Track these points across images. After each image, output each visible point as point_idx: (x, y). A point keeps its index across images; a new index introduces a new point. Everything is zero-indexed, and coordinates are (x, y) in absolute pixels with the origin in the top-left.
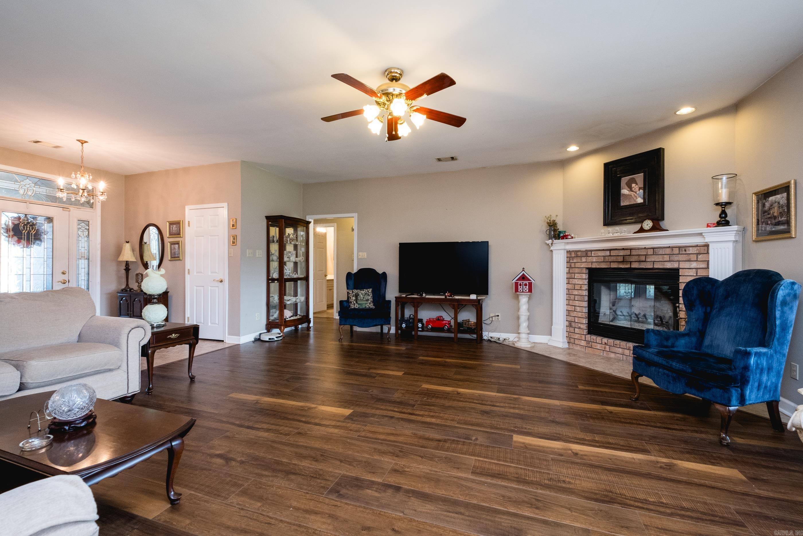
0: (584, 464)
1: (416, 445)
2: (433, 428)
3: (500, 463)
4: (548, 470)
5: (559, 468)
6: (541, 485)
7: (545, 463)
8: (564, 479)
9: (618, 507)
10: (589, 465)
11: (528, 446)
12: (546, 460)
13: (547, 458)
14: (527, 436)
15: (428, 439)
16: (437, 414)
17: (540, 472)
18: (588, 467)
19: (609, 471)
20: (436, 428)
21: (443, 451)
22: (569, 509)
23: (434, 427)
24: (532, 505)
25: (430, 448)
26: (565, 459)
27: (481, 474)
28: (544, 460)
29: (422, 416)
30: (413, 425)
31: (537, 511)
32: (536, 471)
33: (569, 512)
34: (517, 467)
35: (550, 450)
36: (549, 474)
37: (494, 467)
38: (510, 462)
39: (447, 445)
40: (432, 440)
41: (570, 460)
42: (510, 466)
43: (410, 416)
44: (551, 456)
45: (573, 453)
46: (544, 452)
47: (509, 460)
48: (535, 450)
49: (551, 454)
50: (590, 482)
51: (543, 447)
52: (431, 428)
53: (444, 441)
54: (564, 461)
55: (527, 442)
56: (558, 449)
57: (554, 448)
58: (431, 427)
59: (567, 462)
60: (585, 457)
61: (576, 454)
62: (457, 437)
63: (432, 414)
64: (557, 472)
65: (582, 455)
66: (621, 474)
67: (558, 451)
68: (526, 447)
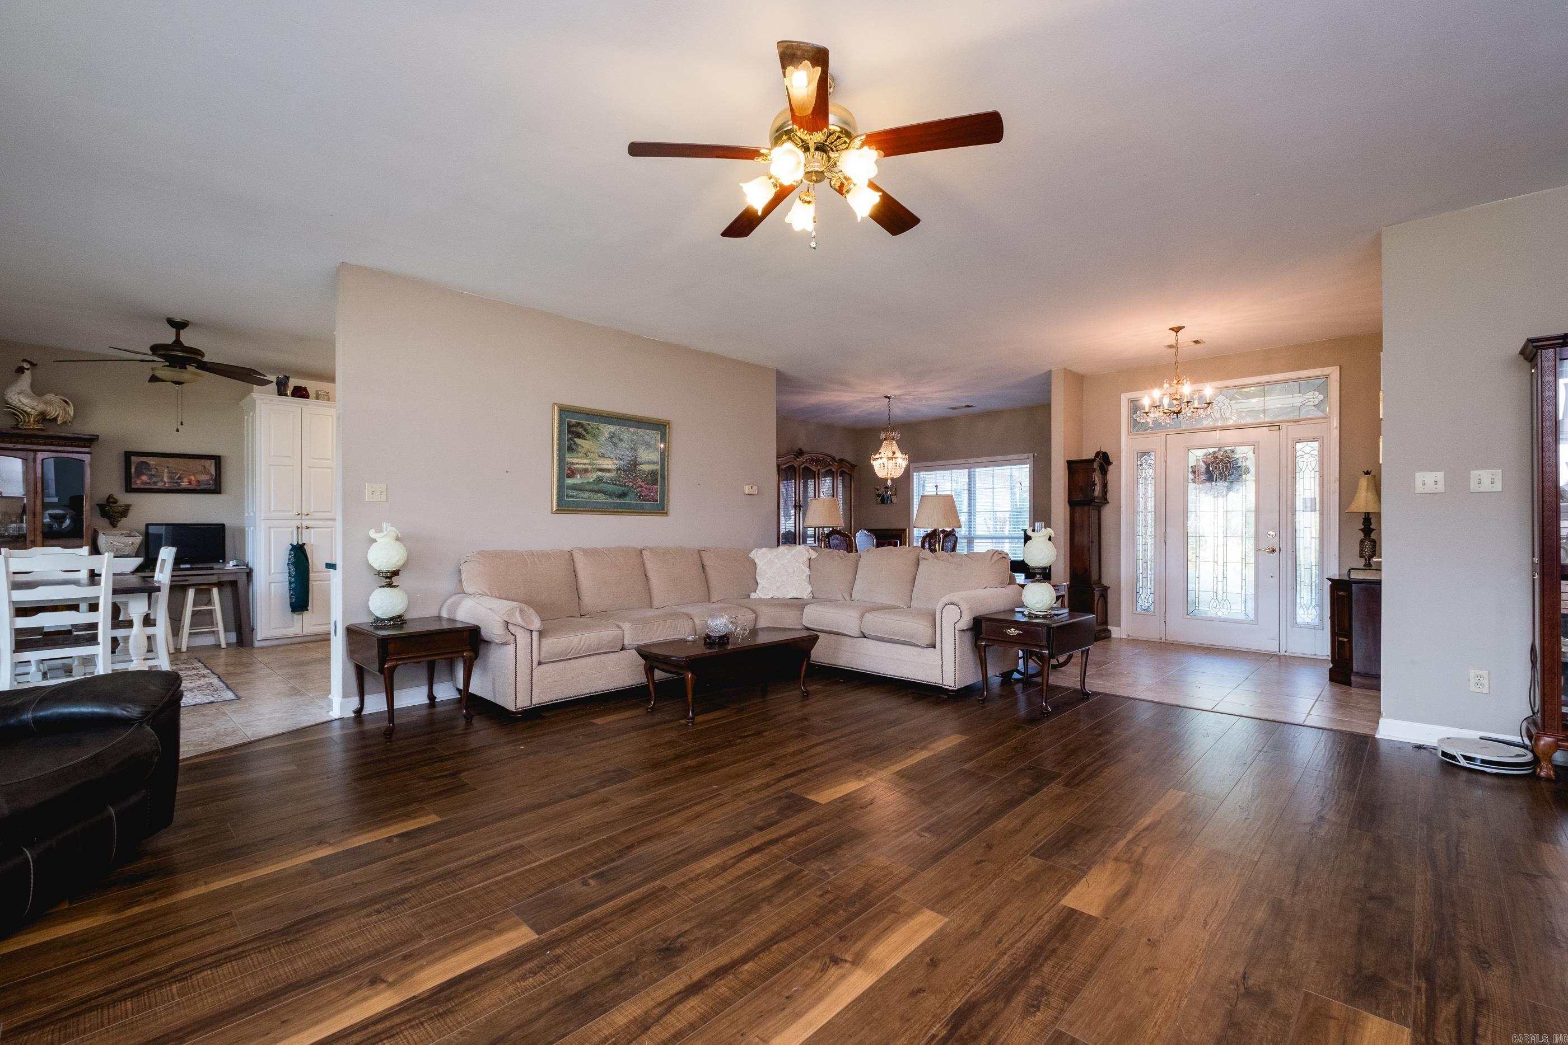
0: (349, 967)
3: (501, 877)
4: (417, 913)
5: (398, 927)
6: (414, 887)
7: (429, 921)
8: (380, 916)
9: (275, 927)
10: (337, 973)
11: (486, 931)
12: (431, 927)
13: (431, 931)
14: (509, 953)
17: (427, 902)
18: (339, 966)
19: (290, 985)
22: (356, 884)
24: (413, 862)
26: (395, 954)
27: (510, 851)
28: (435, 925)
31: (400, 861)
32: (435, 900)
33: (355, 882)
34: (469, 886)
35: (437, 954)
36: (411, 908)
37: (504, 867)
38: (488, 887)
41: (384, 959)
42: (481, 882)
43: (749, 846)
44: (426, 942)
45: (383, 981)
46: (446, 941)
47: (493, 888)
48: (467, 933)
49: (430, 945)
50: (331, 937)
51: (455, 951)
54: (394, 947)
55: (497, 941)
56: (422, 967)
57: (430, 963)
59: (387, 950)
60: (352, 986)
61: (375, 980)
62: (617, 867)
64: (398, 918)
65: (359, 987)
66: (262, 993)
67: (418, 963)
68: (489, 928)
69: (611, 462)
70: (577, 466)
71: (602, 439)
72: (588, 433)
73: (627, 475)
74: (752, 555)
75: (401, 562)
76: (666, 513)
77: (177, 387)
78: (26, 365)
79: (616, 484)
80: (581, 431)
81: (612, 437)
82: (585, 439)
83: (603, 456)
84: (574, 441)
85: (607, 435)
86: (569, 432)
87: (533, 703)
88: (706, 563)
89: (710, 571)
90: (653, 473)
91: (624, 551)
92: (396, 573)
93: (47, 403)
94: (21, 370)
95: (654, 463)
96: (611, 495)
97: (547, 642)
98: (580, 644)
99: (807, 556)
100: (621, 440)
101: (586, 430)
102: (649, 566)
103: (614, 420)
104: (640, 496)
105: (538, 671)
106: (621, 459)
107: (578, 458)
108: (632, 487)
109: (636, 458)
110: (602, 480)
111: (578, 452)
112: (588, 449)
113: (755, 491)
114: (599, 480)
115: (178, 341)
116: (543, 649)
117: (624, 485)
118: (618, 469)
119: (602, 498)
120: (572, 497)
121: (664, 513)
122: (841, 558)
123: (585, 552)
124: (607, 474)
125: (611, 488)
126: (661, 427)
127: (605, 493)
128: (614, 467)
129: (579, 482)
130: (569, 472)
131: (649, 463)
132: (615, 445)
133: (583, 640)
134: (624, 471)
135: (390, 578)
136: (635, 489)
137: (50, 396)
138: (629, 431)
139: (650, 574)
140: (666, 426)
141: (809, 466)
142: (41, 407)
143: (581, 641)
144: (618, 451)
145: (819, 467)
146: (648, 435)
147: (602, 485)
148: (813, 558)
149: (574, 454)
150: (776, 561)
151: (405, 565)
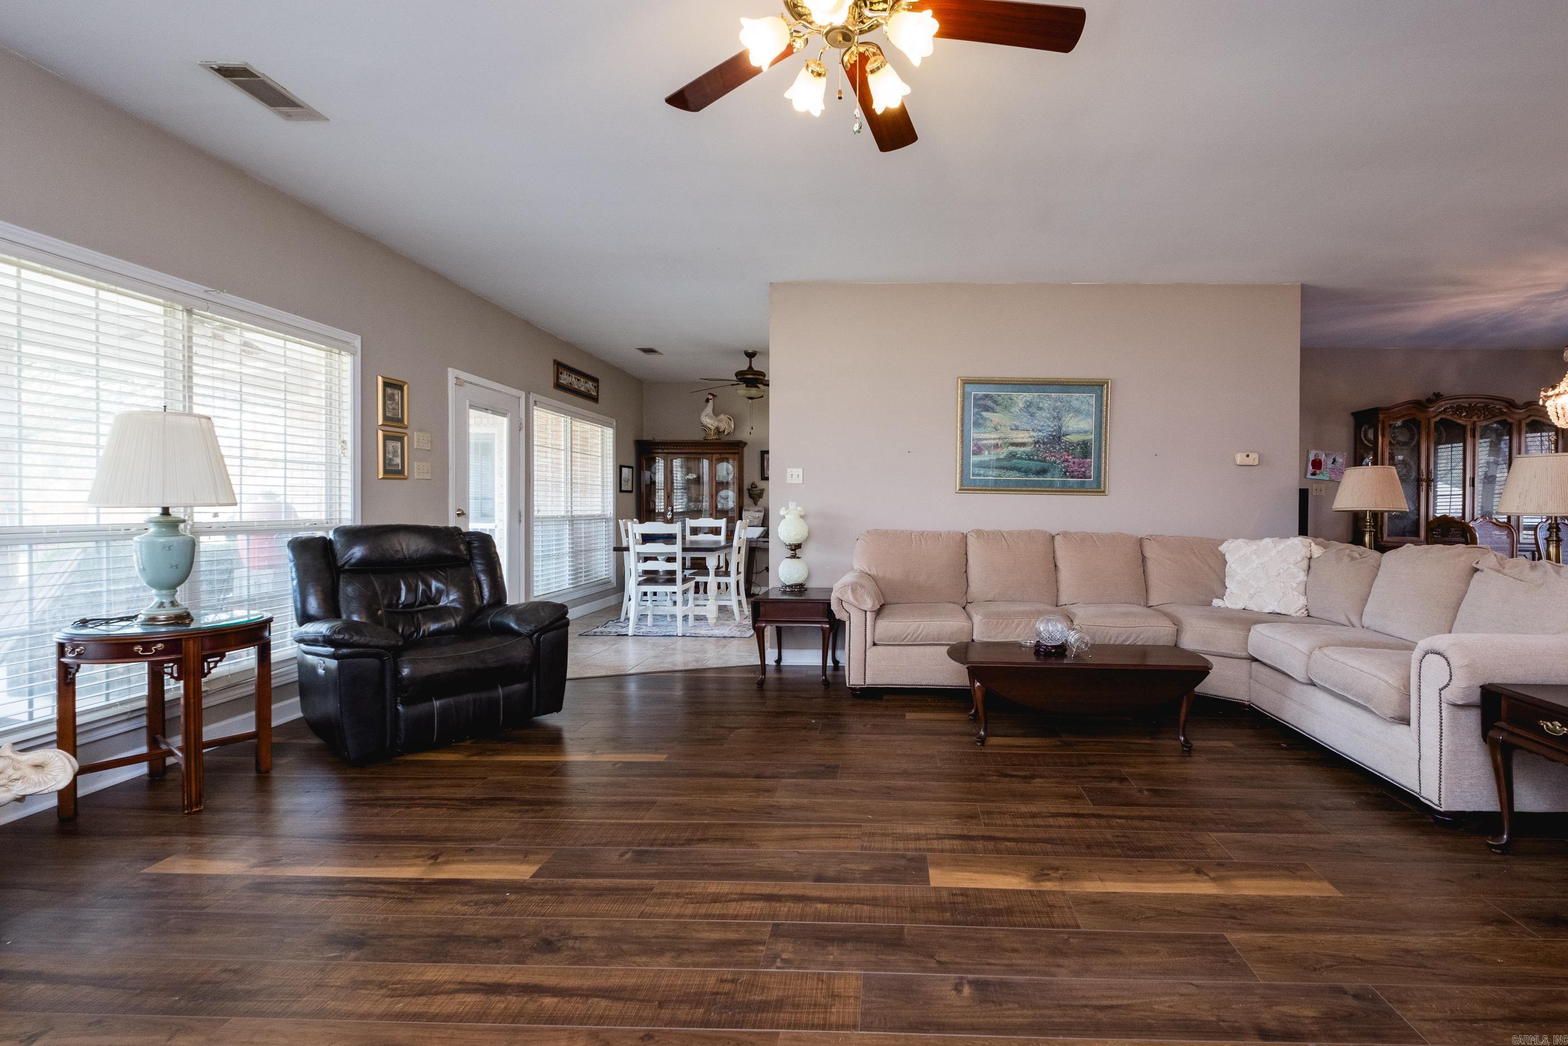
1: (746, 825)
2: (714, 865)
15: (723, 840)
16: (703, 910)
20: (706, 867)
21: (694, 824)
23: (712, 869)
25: (718, 825)
29: (743, 897)
30: (762, 865)
39: (687, 834)
40: (716, 840)
43: (776, 891)
52: (719, 864)
53: (692, 840)
58: (719, 868)
62: (664, 852)
63: (717, 909)
69: (1027, 435)
70: (985, 442)
71: (1015, 410)
72: (997, 405)
73: (1048, 449)
74: (1222, 548)
75: (805, 537)
76: (1104, 492)
77: (750, 401)
78: (710, 397)
79: (1033, 460)
80: (989, 403)
81: (1029, 406)
82: (994, 412)
83: (1017, 428)
84: (981, 415)
85: (1021, 405)
86: (976, 405)
87: (867, 682)
88: (1147, 554)
89: (1151, 565)
90: (1085, 446)
91: (1030, 536)
92: (798, 546)
93: (720, 421)
94: (707, 400)
95: (1086, 432)
96: (1027, 472)
97: (883, 624)
98: (917, 630)
99: (1304, 552)
100: (1040, 409)
101: (995, 402)
102: (1060, 554)
103: (1031, 387)
104: (1065, 472)
105: (872, 652)
106: (1040, 431)
107: (985, 433)
108: (1055, 462)
109: (1060, 428)
110: (1015, 456)
111: (985, 427)
112: (998, 423)
113: (1254, 459)
114: (1013, 456)
115: (750, 367)
116: (877, 631)
117: (1044, 460)
118: (1036, 443)
119: (1014, 476)
120: (979, 475)
121: (1101, 492)
122: (1353, 559)
123: (979, 533)
124: (1022, 449)
125: (1025, 464)
126: (1097, 387)
127: (1019, 470)
128: (1031, 440)
129: (987, 459)
130: (975, 448)
131: (1079, 432)
132: (1032, 415)
133: (921, 627)
134: (1044, 443)
135: (794, 550)
136: (1059, 464)
137: (722, 417)
138: (1049, 397)
139: (1060, 564)
140: (1102, 386)
141: (1451, 418)
142: (716, 424)
143: (918, 628)
144: (1036, 422)
145: (1475, 419)
146: (1077, 400)
147: (1015, 461)
148: (1315, 556)
149: (982, 429)
150: (1254, 557)
151: (807, 539)
